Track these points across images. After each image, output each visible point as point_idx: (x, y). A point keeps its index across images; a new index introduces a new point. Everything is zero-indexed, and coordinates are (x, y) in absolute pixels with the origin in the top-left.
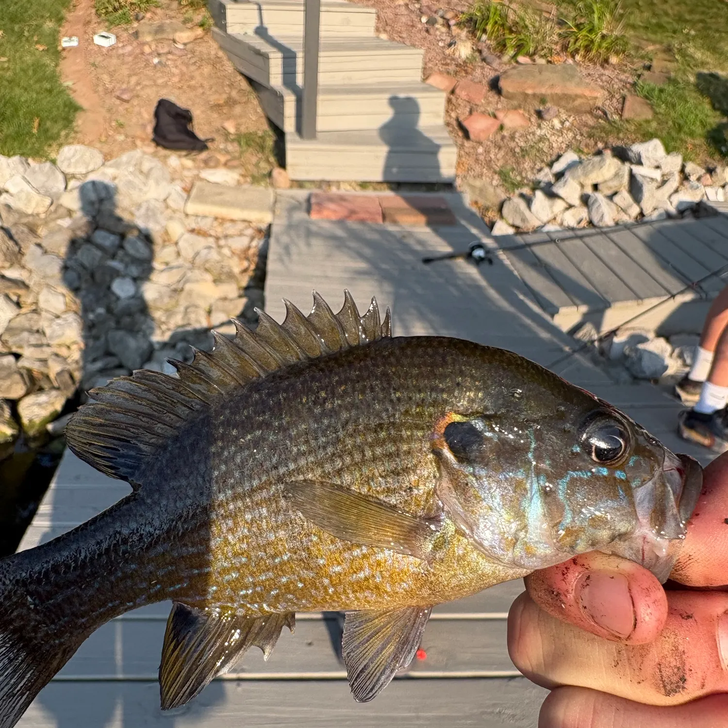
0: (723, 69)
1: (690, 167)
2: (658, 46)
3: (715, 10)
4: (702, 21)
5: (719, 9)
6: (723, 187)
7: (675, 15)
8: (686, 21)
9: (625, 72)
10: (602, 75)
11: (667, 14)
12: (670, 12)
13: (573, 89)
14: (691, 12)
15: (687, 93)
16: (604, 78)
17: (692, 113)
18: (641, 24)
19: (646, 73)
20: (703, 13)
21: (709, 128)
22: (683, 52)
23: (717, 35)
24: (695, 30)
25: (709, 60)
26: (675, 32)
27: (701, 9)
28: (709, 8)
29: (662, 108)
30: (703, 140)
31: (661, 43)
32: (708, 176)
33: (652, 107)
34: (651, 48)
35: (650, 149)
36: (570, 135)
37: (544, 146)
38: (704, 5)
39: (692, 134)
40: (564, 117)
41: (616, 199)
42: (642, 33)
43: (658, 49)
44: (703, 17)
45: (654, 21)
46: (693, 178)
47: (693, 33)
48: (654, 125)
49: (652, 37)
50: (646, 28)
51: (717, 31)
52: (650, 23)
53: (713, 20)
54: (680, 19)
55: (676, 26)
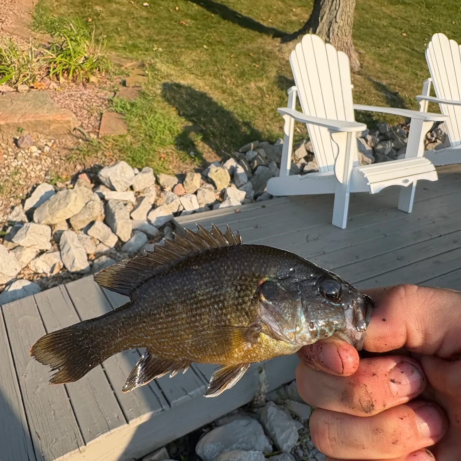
0: (183, 79)
1: (163, 178)
2: (134, 63)
3: (176, 31)
4: (166, 40)
5: (178, 30)
6: (196, 193)
7: (146, 37)
8: (155, 41)
9: (104, 89)
10: (83, 94)
11: (140, 37)
12: (142, 34)
13: (45, 115)
14: (159, 33)
15: (155, 105)
16: (84, 97)
17: (161, 123)
18: (121, 45)
19: (121, 88)
20: (167, 34)
21: (176, 134)
22: (152, 67)
23: (178, 50)
24: (163, 48)
25: (173, 72)
26: (147, 50)
27: (165, 31)
28: (172, 30)
29: (135, 122)
30: (173, 147)
31: (137, 60)
32: (180, 185)
33: (126, 122)
34: (129, 65)
35: (118, 172)
36: (49, 160)
37: (20, 178)
38: (167, 28)
39: (162, 143)
40: (43, 142)
41: (91, 232)
42: (121, 53)
43: (134, 65)
44: (167, 37)
45: (130, 42)
46: (168, 189)
47: (160, 49)
48: (129, 138)
49: (129, 55)
50: (125, 48)
51: (178, 47)
52: (127, 44)
53: (175, 39)
54: (150, 40)
55: (147, 46)
